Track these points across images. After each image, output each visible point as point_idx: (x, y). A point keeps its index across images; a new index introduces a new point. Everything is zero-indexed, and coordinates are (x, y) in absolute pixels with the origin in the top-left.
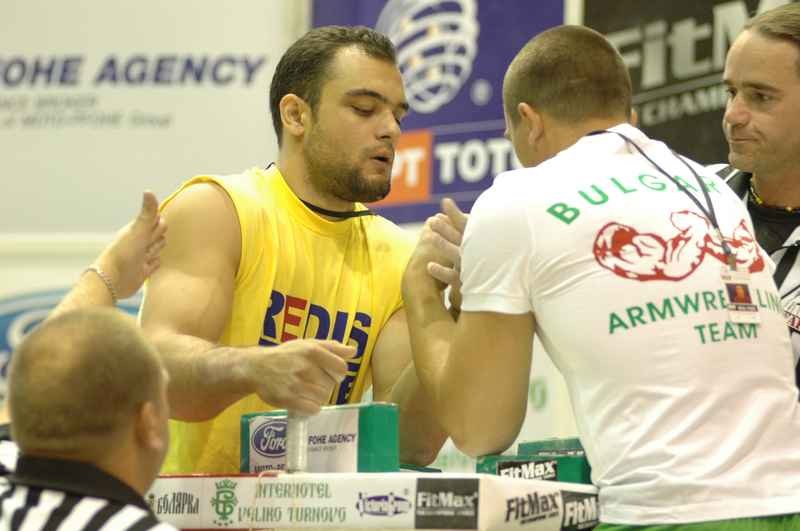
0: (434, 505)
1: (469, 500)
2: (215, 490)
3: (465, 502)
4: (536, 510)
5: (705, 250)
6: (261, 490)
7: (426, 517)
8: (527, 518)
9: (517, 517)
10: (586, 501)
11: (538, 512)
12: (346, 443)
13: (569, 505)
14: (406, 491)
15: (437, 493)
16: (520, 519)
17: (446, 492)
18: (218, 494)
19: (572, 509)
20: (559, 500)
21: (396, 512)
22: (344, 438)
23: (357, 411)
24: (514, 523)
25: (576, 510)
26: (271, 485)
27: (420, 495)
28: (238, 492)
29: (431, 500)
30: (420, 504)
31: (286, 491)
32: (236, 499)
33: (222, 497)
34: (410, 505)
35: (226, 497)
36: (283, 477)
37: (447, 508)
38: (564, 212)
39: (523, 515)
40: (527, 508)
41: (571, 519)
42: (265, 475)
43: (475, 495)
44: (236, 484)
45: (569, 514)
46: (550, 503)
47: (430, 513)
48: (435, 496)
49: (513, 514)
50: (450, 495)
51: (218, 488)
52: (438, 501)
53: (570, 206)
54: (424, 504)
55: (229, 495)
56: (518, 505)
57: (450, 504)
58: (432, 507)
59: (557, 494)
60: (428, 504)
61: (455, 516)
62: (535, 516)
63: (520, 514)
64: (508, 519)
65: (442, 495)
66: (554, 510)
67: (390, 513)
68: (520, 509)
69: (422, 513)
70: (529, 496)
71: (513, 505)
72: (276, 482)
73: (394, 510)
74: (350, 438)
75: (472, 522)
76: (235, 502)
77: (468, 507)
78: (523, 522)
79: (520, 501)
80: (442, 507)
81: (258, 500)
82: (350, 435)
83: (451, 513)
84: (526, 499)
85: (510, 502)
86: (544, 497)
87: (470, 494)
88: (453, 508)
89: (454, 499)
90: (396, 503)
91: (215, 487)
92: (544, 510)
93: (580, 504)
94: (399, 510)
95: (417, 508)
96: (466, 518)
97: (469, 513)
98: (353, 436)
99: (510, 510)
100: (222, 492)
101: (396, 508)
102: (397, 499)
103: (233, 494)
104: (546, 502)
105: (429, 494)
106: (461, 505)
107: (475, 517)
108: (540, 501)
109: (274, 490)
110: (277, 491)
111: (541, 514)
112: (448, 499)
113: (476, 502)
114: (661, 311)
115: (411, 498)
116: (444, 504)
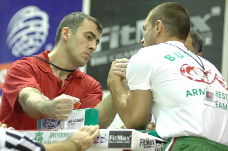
0: (116, 139)
1: (128, 138)
2: (35, 135)
3: (127, 138)
4: (148, 144)
5: (215, 78)
6: (52, 135)
7: (112, 144)
8: (146, 146)
9: (143, 145)
10: (162, 144)
11: (149, 145)
12: (80, 122)
13: (158, 144)
14: (105, 135)
15: (117, 136)
16: (144, 146)
17: (120, 135)
18: (36, 136)
19: (158, 146)
20: (155, 142)
21: (102, 142)
22: (79, 120)
23: (85, 111)
24: (142, 147)
25: (159, 146)
26: (56, 134)
27: (111, 136)
28: (43, 136)
29: (115, 138)
30: (110, 139)
31: (61, 135)
32: (43, 138)
33: (37, 138)
34: (107, 140)
35: (39, 137)
36: (60, 131)
37: (120, 140)
38: (170, 58)
39: (145, 145)
40: (146, 143)
41: (158, 149)
42: (53, 130)
43: (130, 136)
44: (43, 133)
45: (157, 147)
46: (152, 142)
47: (114, 142)
48: (116, 137)
49: (142, 144)
50: (121, 136)
51: (36, 134)
52: (117, 138)
53: (172, 56)
54: (112, 139)
55: (40, 137)
56: (143, 141)
57: (121, 140)
58: (115, 141)
59: (154, 140)
60: (113, 139)
61: (123, 143)
62: (148, 146)
63: (144, 144)
64: (140, 145)
65: (118, 136)
66: (153, 145)
67: (99, 142)
68: (144, 142)
69: (111, 142)
70: (146, 139)
71: (142, 141)
72: (58, 133)
73: (101, 141)
74: (81, 120)
75: (129, 145)
76: (43, 139)
77: (128, 140)
78: (145, 147)
79: (144, 140)
80: (118, 140)
81: (51, 138)
82: (81, 119)
83: (122, 142)
84: (146, 140)
85: (141, 140)
86: (150, 140)
87: (128, 136)
88: (122, 141)
89: (122, 138)
90: (102, 139)
91: (35, 134)
92: (151, 144)
93: (161, 145)
94: (103, 141)
95: (109, 141)
96: (127, 144)
97: (128, 142)
98: (83, 119)
99: (141, 142)
100: (38, 136)
101: (102, 141)
102: (102, 138)
103: (42, 137)
104: (151, 142)
105: (114, 136)
106: (125, 139)
107: (130, 144)
108: (150, 141)
109: (57, 135)
110: (58, 135)
111: (150, 146)
112: (121, 138)
113: (131, 139)
114: (203, 92)
115: (107, 137)
116: (119, 139)
